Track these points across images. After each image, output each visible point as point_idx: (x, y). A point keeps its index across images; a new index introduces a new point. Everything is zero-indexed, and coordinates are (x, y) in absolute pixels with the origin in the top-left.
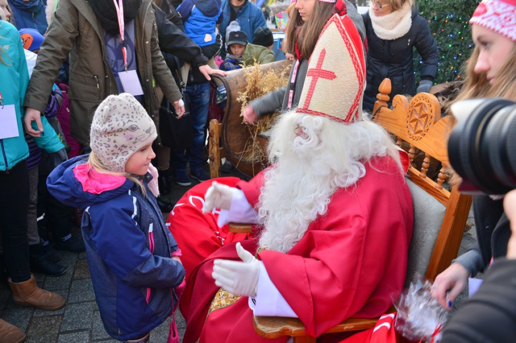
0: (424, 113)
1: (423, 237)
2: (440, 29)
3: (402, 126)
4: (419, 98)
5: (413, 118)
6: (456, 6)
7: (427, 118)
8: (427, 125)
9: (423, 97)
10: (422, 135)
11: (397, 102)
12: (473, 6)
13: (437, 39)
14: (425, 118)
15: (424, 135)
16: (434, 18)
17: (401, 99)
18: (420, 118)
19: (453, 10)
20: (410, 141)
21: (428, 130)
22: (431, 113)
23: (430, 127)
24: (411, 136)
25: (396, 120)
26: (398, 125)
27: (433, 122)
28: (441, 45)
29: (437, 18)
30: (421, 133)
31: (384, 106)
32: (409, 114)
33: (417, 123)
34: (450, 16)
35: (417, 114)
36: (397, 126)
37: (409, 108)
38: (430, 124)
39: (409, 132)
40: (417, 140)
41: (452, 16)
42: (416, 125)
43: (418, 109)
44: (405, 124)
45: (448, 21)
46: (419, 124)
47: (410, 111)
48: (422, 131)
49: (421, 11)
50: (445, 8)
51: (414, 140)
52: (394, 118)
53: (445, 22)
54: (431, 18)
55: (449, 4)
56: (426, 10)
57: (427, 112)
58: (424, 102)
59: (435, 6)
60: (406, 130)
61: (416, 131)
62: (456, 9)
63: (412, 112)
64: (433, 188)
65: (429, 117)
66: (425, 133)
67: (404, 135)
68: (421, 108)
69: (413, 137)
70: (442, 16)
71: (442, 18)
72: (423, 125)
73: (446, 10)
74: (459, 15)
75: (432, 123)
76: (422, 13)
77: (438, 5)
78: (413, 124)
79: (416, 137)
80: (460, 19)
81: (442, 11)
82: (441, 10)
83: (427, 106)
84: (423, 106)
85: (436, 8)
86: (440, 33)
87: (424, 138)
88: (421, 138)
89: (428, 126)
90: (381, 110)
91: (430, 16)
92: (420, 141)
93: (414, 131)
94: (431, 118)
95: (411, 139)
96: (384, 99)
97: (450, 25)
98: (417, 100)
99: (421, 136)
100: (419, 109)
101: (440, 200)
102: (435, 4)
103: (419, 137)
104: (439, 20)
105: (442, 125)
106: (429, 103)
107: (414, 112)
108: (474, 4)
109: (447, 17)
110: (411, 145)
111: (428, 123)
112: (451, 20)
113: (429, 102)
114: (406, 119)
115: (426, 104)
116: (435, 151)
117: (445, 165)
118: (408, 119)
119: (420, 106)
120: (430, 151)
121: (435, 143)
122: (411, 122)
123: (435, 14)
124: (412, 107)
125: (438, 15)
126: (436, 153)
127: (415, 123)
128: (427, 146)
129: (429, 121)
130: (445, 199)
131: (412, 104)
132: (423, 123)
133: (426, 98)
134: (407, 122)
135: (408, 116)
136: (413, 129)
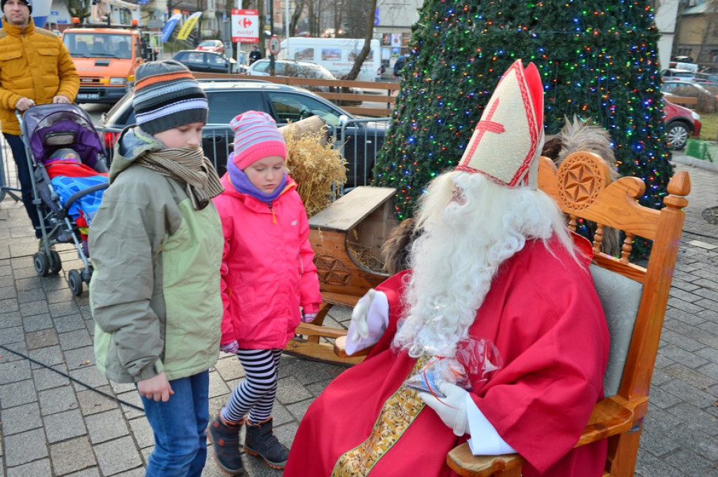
0: (588, 177)
1: (616, 324)
2: (486, 69)
5: (568, 184)
6: (505, 39)
7: (593, 181)
8: (594, 190)
9: (581, 157)
10: (588, 202)
12: (527, 38)
13: (485, 82)
14: (591, 181)
15: (592, 201)
16: (478, 55)
18: (582, 182)
19: (502, 44)
21: (596, 196)
22: (598, 176)
23: (600, 192)
24: (571, 205)
27: (604, 185)
29: (483, 55)
30: (587, 200)
32: (563, 179)
33: (577, 189)
34: (499, 51)
35: (576, 178)
37: (562, 172)
38: (599, 188)
40: (582, 208)
41: (501, 52)
42: (577, 192)
43: (576, 172)
45: (497, 59)
46: (580, 190)
47: (563, 175)
48: (587, 198)
49: (459, 47)
50: (491, 42)
51: (576, 209)
53: (492, 60)
54: (475, 55)
55: (497, 37)
56: (467, 45)
57: (595, 175)
58: (584, 162)
59: (477, 40)
61: (578, 198)
62: (505, 43)
64: (617, 263)
65: (597, 181)
66: (593, 199)
68: (582, 171)
69: (574, 206)
70: (489, 52)
71: (488, 55)
72: (588, 190)
73: (493, 45)
74: (510, 50)
75: (602, 188)
76: (462, 49)
77: (482, 38)
78: (572, 191)
79: (579, 206)
80: (512, 55)
81: (488, 46)
83: (591, 167)
84: (584, 167)
85: (480, 42)
86: (487, 74)
87: (591, 206)
88: (587, 206)
89: (596, 191)
91: (473, 52)
92: (587, 209)
93: (575, 198)
94: (600, 181)
95: (570, 209)
97: (500, 63)
99: (587, 204)
100: (579, 172)
101: (631, 276)
102: (478, 38)
103: (584, 205)
104: (484, 57)
105: (618, 187)
106: (593, 164)
107: (569, 176)
108: (527, 36)
109: (496, 54)
111: (595, 187)
112: (500, 57)
113: (592, 162)
114: (559, 185)
115: (589, 165)
116: (613, 220)
117: (631, 234)
118: (562, 185)
119: (580, 168)
120: (606, 221)
121: (612, 210)
122: (568, 188)
123: (479, 50)
124: (565, 170)
125: (482, 51)
126: (615, 222)
127: (575, 188)
128: (600, 215)
129: (598, 184)
130: (640, 275)
131: (565, 166)
132: (588, 188)
133: (587, 158)
134: (561, 188)
135: (561, 182)
136: (573, 196)
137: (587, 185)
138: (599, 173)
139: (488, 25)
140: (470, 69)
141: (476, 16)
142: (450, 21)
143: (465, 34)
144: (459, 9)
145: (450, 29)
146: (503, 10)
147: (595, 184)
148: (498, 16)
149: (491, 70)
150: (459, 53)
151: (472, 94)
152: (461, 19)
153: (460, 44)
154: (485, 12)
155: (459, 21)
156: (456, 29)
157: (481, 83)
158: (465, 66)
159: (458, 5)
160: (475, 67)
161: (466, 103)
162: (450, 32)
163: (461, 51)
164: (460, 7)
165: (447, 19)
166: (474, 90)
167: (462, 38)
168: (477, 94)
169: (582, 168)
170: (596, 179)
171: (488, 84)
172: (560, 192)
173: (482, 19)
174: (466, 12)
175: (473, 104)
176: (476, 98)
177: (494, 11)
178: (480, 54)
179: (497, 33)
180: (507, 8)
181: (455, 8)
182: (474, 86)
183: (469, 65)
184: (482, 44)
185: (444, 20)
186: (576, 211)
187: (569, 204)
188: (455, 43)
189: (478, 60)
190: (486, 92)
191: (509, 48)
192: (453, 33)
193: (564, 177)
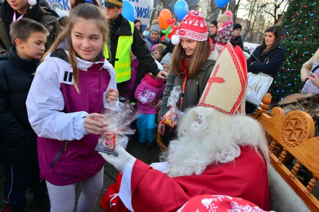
0: (299, 128)
2: (298, 59)
3: (277, 131)
4: (295, 114)
5: (288, 128)
6: (311, 47)
7: (302, 132)
8: (300, 138)
9: (299, 114)
10: (295, 144)
11: (275, 112)
14: (300, 131)
17: (279, 111)
18: (294, 130)
19: (308, 49)
20: (284, 145)
21: (301, 142)
22: (306, 130)
23: (304, 140)
24: (285, 142)
25: (273, 125)
26: (275, 130)
27: (307, 137)
28: (298, 68)
29: (298, 53)
30: (295, 142)
31: (264, 112)
32: (285, 124)
33: (291, 133)
34: (306, 52)
35: (292, 126)
36: (273, 130)
37: (286, 120)
38: (304, 137)
39: (283, 137)
40: (291, 146)
41: (307, 52)
42: (291, 135)
43: (293, 122)
44: (280, 130)
45: (304, 55)
46: (293, 135)
47: (286, 122)
48: (295, 141)
49: (288, 48)
50: (303, 47)
51: (287, 145)
52: (271, 123)
53: (302, 56)
54: (294, 52)
55: (307, 46)
56: (291, 48)
57: (303, 127)
58: (299, 118)
59: (297, 46)
61: (290, 139)
62: (311, 49)
63: (288, 124)
64: (301, 191)
65: (304, 132)
66: (298, 143)
67: (279, 138)
68: (297, 123)
69: (287, 143)
70: (301, 52)
71: (301, 53)
72: (297, 136)
73: (304, 49)
76: (288, 49)
77: (299, 45)
78: (288, 133)
79: (289, 144)
82: (301, 48)
84: (299, 121)
85: (298, 47)
86: (298, 61)
87: (296, 147)
88: (294, 146)
89: (301, 139)
90: (262, 115)
91: (293, 51)
92: (293, 148)
93: (289, 139)
94: (306, 133)
95: (284, 144)
96: (265, 107)
97: (305, 58)
98: (294, 116)
99: (294, 145)
100: (295, 123)
101: (309, 206)
102: (297, 45)
103: (292, 145)
104: (298, 54)
105: (316, 142)
106: (304, 121)
107: (289, 124)
109: (304, 53)
110: (284, 148)
111: (302, 136)
113: (304, 119)
114: (282, 127)
115: (302, 120)
116: (307, 162)
117: (316, 176)
118: (284, 128)
119: (296, 121)
120: (303, 161)
121: (308, 155)
122: (286, 130)
123: (296, 51)
124: (288, 119)
125: (298, 51)
126: (308, 164)
127: (290, 132)
128: (300, 155)
129: (304, 135)
130: (314, 208)
131: (288, 117)
132: (297, 135)
133: (302, 116)
134: (283, 130)
135: (284, 126)
136: (288, 137)
137: (298, 132)
138: (306, 128)
139: (304, 40)
140: (290, 58)
141: (299, 35)
142: (286, 37)
143: (291, 43)
144: (292, 32)
145: (285, 40)
146: (313, 33)
147: (302, 134)
148: (310, 36)
149: (300, 60)
150: (287, 51)
151: (289, 69)
152: (291, 36)
153: (288, 47)
154: (304, 34)
155: (290, 37)
156: (288, 41)
157: (294, 65)
158: (288, 57)
159: (291, 30)
160: (293, 58)
161: (285, 73)
162: (285, 41)
163: (288, 50)
164: (292, 31)
165: (285, 36)
166: (290, 68)
167: (290, 44)
168: (291, 70)
169: (298, 121)
170: (303, 131)
171: (298, 66)
172: (281, 132)
173: (302, 37)
174: (294, 33)
175: (288, 74)
176: (290, 71)
177: (308, 34)
178: (297, 52)
179: (307, 43)
180: (315, 33)
181: (290, 31)
182: (290, 66)
183: (290, 57)
184: (299, 49)
185: (284, 36)
187: (285, 140)
188: (286, 46)
189: (295, 55)
190: (296, 70)
191: (312, 51)
192: (286, 42)
193: (286, 123)
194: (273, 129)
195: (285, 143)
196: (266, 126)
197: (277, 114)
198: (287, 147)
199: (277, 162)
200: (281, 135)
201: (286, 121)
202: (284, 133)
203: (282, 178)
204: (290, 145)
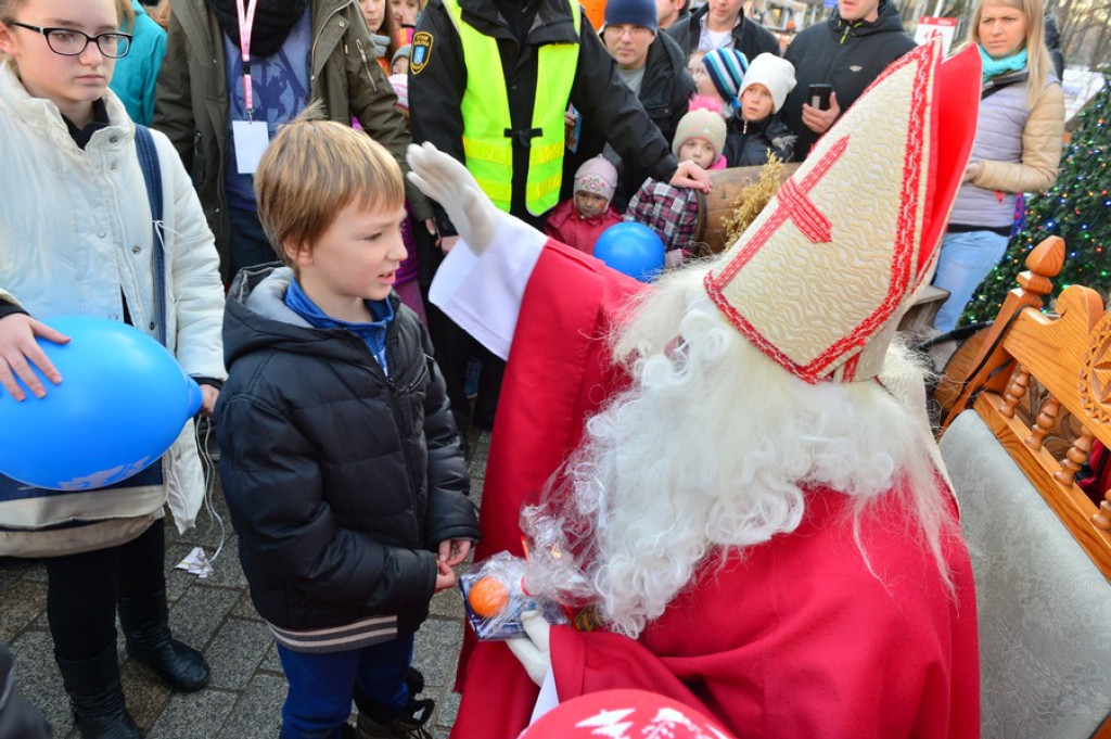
3: (1068, 371)
5: (1106, 359)
11: (1070, 303)
17: (1083, 298)
20: (1083, 415)
24: (1091, 406)
25: (1057, 349)
26: (1059, 364)
31: (1030, 305)
32: (1100, 345)
36: (1055, 367)
39: (1086, 391)
44: (1080, 367)
47: (1102, 337)
51: (1097, 417)
52: (1053, 343)
60: (1079, 383)
63: (1107, 342)
67: (1071, 394)
69: (1096, 409)
78: (1106, 375)
79: (1104, 413)
90: (1022, 316)
93: (1104, 394)
95: (1088, 413)
96: (1036, 288)
110: (1083, 428)
114: (1088, 356)
118: (1093, 357)
122: (1102, 366)
134: (1088, 364)
135: (1094, 350)
136: (1102, 388)
172: (1083, 372)
186: (1096, 421)
187: (1090, 402)
193: (1103, 341)
194: (1054, 362)
195: (1089, 409)
196: (1033, 353)
197: (1076, 310)
198: (1095, 424)
199: (1055, 477)
200: (1078, 385)
201: (1103, 333)
202: (1089, 378)
203: (1064, 529)
204: (1105, 418)
